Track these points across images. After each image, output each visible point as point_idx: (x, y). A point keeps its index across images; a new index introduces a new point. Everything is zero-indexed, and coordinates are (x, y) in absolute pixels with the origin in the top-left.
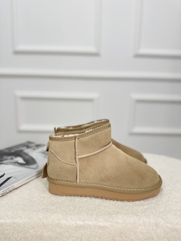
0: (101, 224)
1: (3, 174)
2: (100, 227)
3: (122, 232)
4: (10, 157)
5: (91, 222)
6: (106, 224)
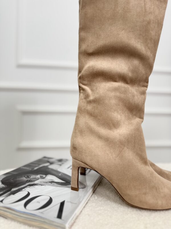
1: (49, 198)
4: (39, 176)
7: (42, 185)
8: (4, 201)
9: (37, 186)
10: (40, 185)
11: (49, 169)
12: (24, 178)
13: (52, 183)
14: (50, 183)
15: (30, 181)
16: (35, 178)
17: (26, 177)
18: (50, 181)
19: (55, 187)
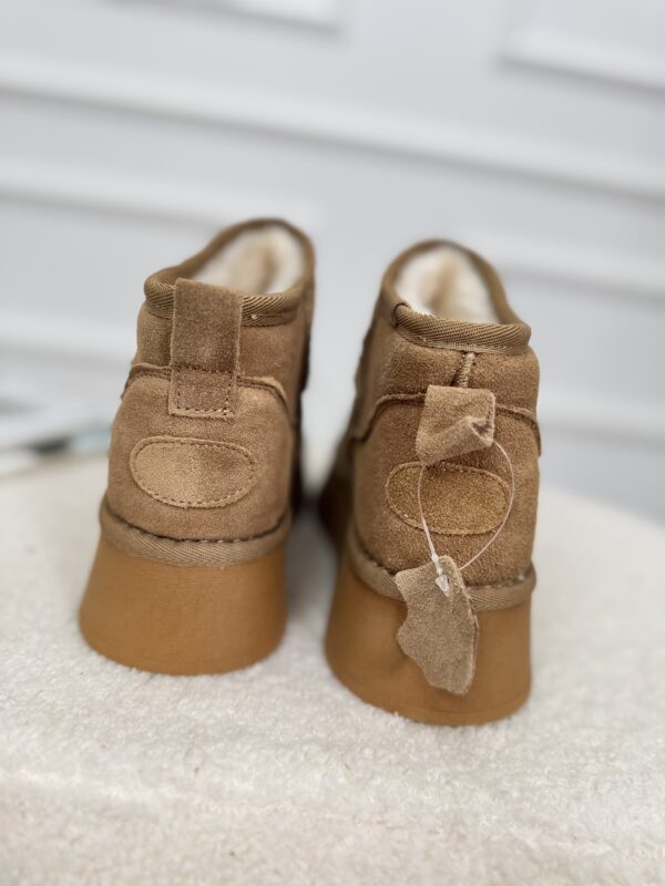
0: (118, 794)
2: (106, 811)
3: (238, 851)
5: (54, 777)
6: (146, 795)
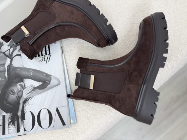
1: (47, 110)
7: (31, 98)
8: (26, 129)
9: (29, 101)
10: (29, 98)
11: (16, 68)
12: (12, 95)
13: (35, 91)
14: (34, 92)
15: (19, 98)
16: (20, 91)
17: (11, 93)
18: (32, 88)
19: (41, 95)
